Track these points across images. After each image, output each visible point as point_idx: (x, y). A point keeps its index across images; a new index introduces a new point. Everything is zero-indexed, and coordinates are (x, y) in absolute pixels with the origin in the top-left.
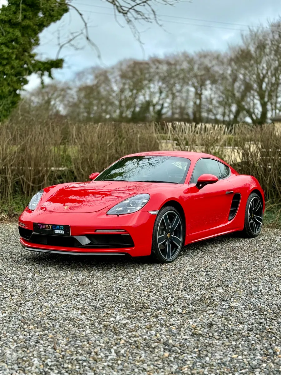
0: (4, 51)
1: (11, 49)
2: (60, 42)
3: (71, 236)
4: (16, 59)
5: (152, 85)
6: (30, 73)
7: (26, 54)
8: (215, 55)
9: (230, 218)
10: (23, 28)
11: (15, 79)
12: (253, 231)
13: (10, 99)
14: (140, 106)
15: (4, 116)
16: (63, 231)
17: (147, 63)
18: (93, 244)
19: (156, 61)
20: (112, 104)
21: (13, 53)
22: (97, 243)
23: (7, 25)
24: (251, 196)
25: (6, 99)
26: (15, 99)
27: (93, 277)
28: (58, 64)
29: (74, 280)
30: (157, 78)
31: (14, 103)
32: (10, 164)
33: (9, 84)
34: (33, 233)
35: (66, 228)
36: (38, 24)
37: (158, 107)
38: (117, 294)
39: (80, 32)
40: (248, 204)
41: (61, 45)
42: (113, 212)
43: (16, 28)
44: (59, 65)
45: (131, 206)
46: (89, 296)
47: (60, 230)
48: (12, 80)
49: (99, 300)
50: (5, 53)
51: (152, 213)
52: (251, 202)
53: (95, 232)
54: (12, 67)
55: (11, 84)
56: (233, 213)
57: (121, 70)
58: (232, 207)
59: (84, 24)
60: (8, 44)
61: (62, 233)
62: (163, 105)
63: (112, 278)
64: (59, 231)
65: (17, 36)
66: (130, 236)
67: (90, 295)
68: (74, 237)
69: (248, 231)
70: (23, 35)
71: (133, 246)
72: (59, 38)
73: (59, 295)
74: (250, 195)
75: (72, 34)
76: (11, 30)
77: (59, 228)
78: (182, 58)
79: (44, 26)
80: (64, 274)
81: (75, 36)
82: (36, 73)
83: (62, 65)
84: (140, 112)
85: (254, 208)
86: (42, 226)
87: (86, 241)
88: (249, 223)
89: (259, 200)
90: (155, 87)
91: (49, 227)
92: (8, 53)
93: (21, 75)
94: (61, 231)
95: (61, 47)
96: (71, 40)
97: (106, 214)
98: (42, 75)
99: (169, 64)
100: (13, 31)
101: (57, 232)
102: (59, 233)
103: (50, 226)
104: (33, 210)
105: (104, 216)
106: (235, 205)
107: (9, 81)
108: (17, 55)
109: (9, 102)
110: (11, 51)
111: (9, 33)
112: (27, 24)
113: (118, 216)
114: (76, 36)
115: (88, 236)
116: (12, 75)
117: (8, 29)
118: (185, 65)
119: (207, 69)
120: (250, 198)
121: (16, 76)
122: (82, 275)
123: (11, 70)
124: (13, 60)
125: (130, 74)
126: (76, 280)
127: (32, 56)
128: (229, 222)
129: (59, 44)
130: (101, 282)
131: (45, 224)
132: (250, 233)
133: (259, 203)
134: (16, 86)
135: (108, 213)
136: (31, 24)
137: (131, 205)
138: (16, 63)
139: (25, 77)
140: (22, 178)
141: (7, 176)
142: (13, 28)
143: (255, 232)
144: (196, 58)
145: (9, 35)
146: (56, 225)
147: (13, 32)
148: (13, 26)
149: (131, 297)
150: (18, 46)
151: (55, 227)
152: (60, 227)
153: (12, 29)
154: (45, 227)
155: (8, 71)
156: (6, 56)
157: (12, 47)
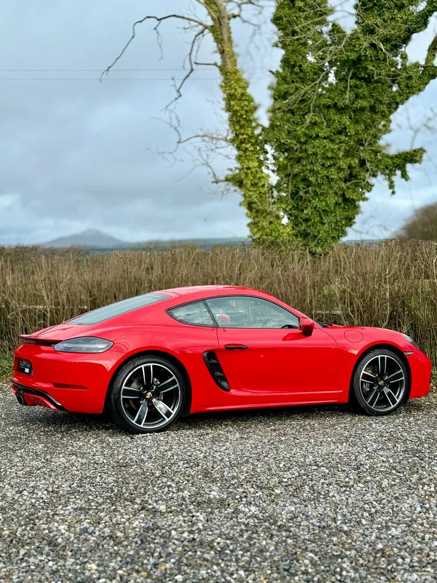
0: (327, 147)
4: (345, 156)
10: (354, 111)
11: (345, 185)
15: (333, 238)
21: (339, 149)
23: (332, 111)
25: (333, 214)
26: (351, 213)
31: (349, 219)
33: (336, 193)
41: (415, 130)
43: (344, 113)
44: (418, 158)
48: (340, 187)
50: (327, 150)
55: (340, 192)
60: (333, 137)
76: (337, 118)
82: (382, 173)
83: (422, 157)
92: (332, 151)
93: (357, 179)
95: (416, 133)
98: (391, 175)
100: (340, 118)
107: (336, 189)
109: (338, 217)
110: (336, 147)
111: (334, 121)
112: (360, 105)
117: (333, 117)
123: (339, 173)
124: (340, 159)
129: (412, 129)
139: (367, 180)
142: (340, 114)
145: (335, 125)
155: (333, 174)
156: (329, 155)
157: (338, 141)
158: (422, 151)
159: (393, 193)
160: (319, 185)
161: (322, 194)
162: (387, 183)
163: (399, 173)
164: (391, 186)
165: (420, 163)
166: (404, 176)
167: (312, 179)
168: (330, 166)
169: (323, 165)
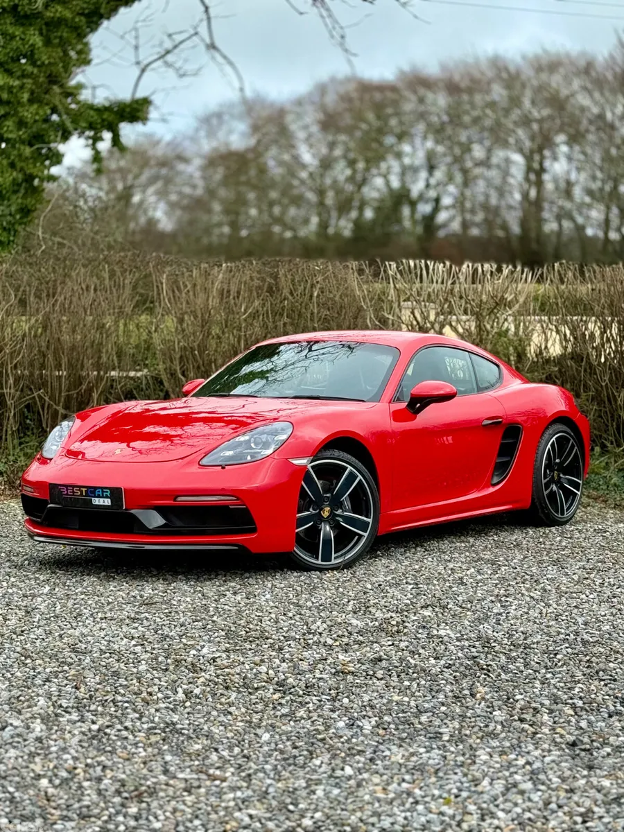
1: (18, 78)
2: (141, 58)
3: (126, 509)
4: (31, 101)
5: (406, 148)
6: (66, 137)
7: (56, 89)
8: (582, 63)
9: (495, 480)
10: (47, 24)
11: (27, 151)
12: (557, 512)
13: (16, 201)
14: (376, 204)
16: (109, 500)
17: (393, 88)
18: (170, 527)
19: (418, 82)
20: (298, 201)
21: (22, 87)
22: (179, 523)
24: (550, 431)
25: (5, 202)
26: (30, 201)
27: (174, 593)
28: (135, 111)
29: (134, 597)
30: (421, 127)
31: (26, 212)
32: (11, 363)
33: (12, 165)
34: (49, 506)
35: (115, 493)
36: (86, 11)
37: (425, 208)
38: (215, 618)
39: (192, 32)
40: (541, 449)
41: (142, 66)
42: (213, 460)
43: (31, 25)
44: (140, 114)
45: (253, 449)
46: (158, 620)
47: (103, 497)
48: (20, 155)
49: (175, 626)
51: (297, 462)
52: (549, 446)
53: (175, 500)
54: (21, 124)
55: (19, 165)
56: (502, 468)
57: (323, 108)
58: (500, 454)
59: (203, 9)
60: (10, 66)
61: (106, 504)
62: (437, 200)
63: (212, 594)
64: (102, 500)
65: (32, 45)
66: (246, 509)
67: (161, 618)
68: (133, 511)
69: (543, 512)
70: (48, 42)
71: (253, 531)
72: (136, 48)
73: (98, 620)
74: (547, 428)
75: (170, 36)
76: (18, 31)
77: (101, 493)
78: (490, 74)
79: (101, 17)
80: (115, 587)
81: (177, 42)
82: (81, 134)
83: (147, 113)
84: (374, 221)
85: (560, 457)
86: (67, 490)
87: (155, 520)
88: (545, 493)
89: (572, 441)
90: (415, 151)
91: (82, 492)
93: (44, 142)
94: (106, 500)
95: (143, 71)
96: (168, 52)
97: (199, 465)
98: (96, 139)
99: (452, 88)
100: (23, 33)
101: (97, 501)
102: (101, 503)
103: (84, 489)
104: (51, 459)
105: (195, 469)
106: (507, 450)
107: (12, 157)
108: (32, 93)
109: (13, 209)
110: (17, 83)
111: (13, 37)
112: (58, 15)
113: (223, 468)
114: (181, 42)
115: (162, 510)
116: (23, 142)
117: (11, 30)
118: (498, 92)
119: (558, 103)
120: (546, 436)
121: (31, 145)
122: (151, 589)
123: (19, 129)
124: (23, 105)
125: (348, 120)
126: (138, 597)
127: (71, 93)
128: (492, 490)
129: (138, 63)
130: (188, 599)
131: (74, 486)
132: (548, 515)
133: (573, 446)
134: (31, 169)
135: (204, 462)
136: (68, 14)
137: (253, 445)
138: (28, 113)
139: (53, 145)
140: (39, 396)
141: (5, 391)
142: (22, 25)
143: (563, 513)
144: (528, 72)
145: (14, 44)
146: (96, 488)
147: (23, 36)
148: (24, 21)
149: (242, 622)
150: (36, 71)
151: (93, 491)
152: (103, 492)
153: (21, 29)
154: (73, 492)
155: (11, 132)
157: (19, 73)
158: (146, 102)
159: (99, 170)
163: (107, 136)
164: (97, 159)
165: (144, 124)
166: (117, 142)
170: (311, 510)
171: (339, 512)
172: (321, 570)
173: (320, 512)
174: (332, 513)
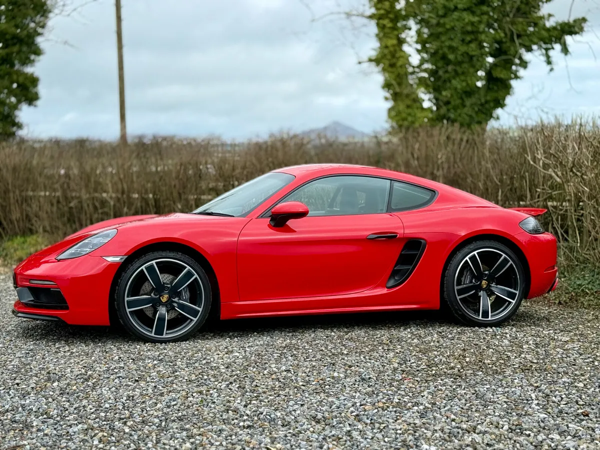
0: (467, 20)
9: (391, 283)
12: (476, 314)
15: (479, 122)
24: (471, 246)
25: (477, 96)
40: (456, 260)
50: (467, 24)
51: (110, 259)
52: (467, 258)
53: (29, 282)
58: (399, 263)
60: (474, 9)
71: (67, 308)
88: (458, 297)
89: (504, 256)
92: (472, 24)
93: (507, 55)
97: (56, 259)
98: (549, 49)
106: (407, 260)
120: (465, 250)
128: (385, 291)
132: (464, 317)
133: (506, 261)
143: (485, 317)
156: (469, 28)
157: (479, 13)
158: (582, 20)
159: (552, 70)
160: (460, 63)
161: (463, 73)
162: (543, 58)
163: (558, 47)
164: (549, 62)
165: (581, 35)
166: (565, 50)
167: (451, 57)
168: (470, 42)
169: (463, 41)
170: (152, 295)
171: (176, 299)
172: (153, 341)
173: (160, 297)
174: (169, 299)
